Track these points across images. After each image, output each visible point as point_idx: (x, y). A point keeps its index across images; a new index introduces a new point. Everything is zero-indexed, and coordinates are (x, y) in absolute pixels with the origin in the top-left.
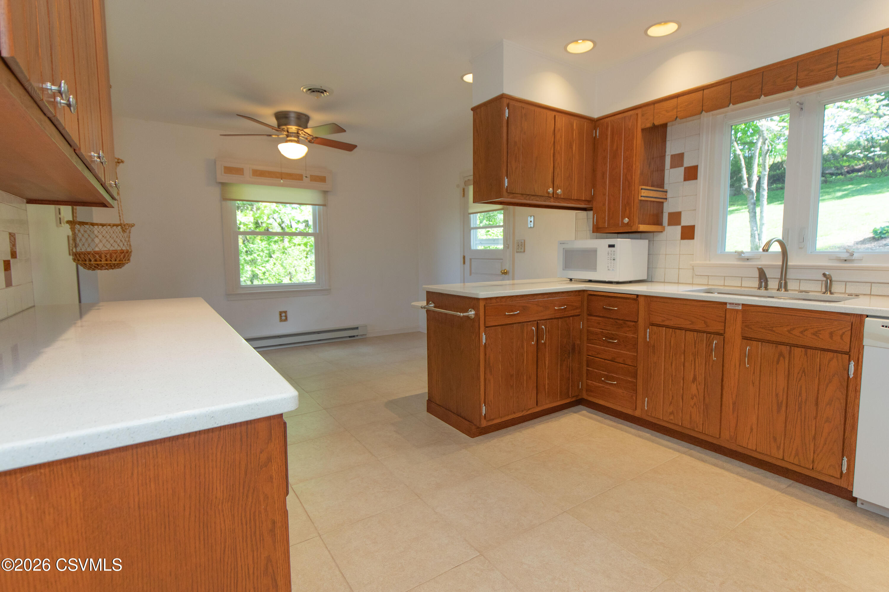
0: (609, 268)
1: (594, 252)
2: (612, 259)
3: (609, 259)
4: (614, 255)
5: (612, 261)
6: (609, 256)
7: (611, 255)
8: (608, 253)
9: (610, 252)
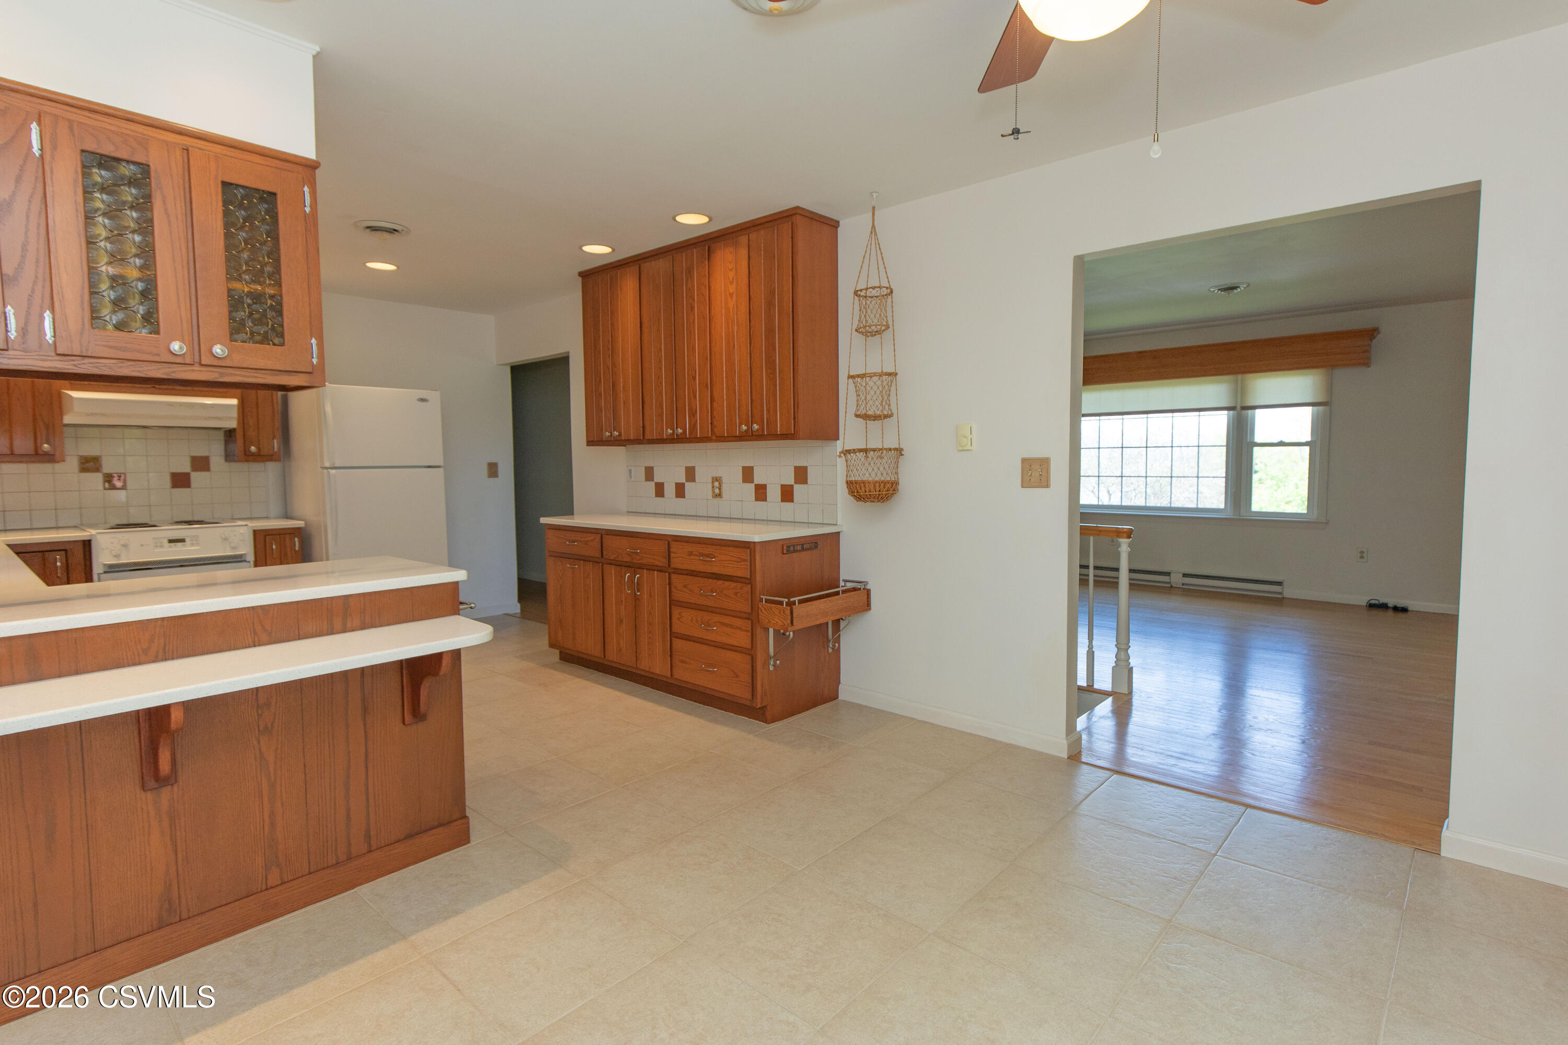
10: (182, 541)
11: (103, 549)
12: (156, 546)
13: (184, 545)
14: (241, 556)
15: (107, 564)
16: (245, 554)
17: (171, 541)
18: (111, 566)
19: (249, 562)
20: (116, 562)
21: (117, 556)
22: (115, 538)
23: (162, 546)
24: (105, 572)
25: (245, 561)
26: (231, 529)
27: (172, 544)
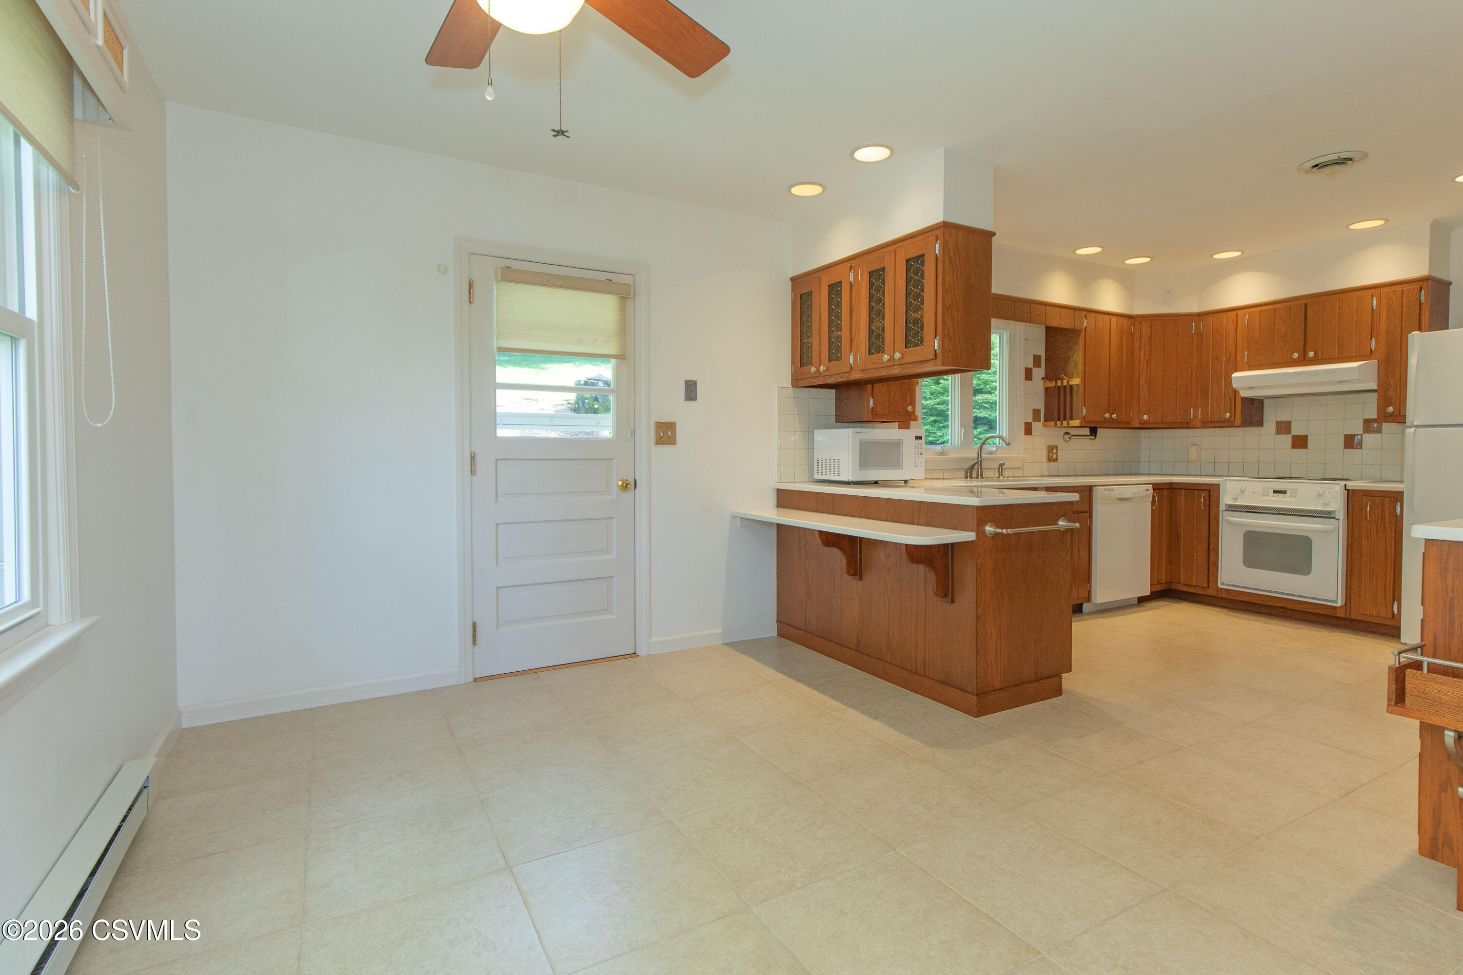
0: (916, 464)
1: (897, 445)
2: (919, 453)
3: (916, 453)
4: (921, 448)
5: (920, 456)
6: (916, 450)
7: (918, 448)
8: (915, 446)
9: (917, 445)
10: (1284, 492)
11: (1227, 492)
12: (1264, 495)
13: (1284, 496)
14: (1330, 512)
15: (1228, 504)
16: (1335, 511)
17: (1275, 492)
18: (1230, 506)
19: (1338, 519)
20: (1232, 503)
21: (1235, 499)
22: (1238, 484)
23: (1268, 495)
24: (1227, 510)
25: (1334, 518)
26: (1327, 485)
27: (1275, 494)
